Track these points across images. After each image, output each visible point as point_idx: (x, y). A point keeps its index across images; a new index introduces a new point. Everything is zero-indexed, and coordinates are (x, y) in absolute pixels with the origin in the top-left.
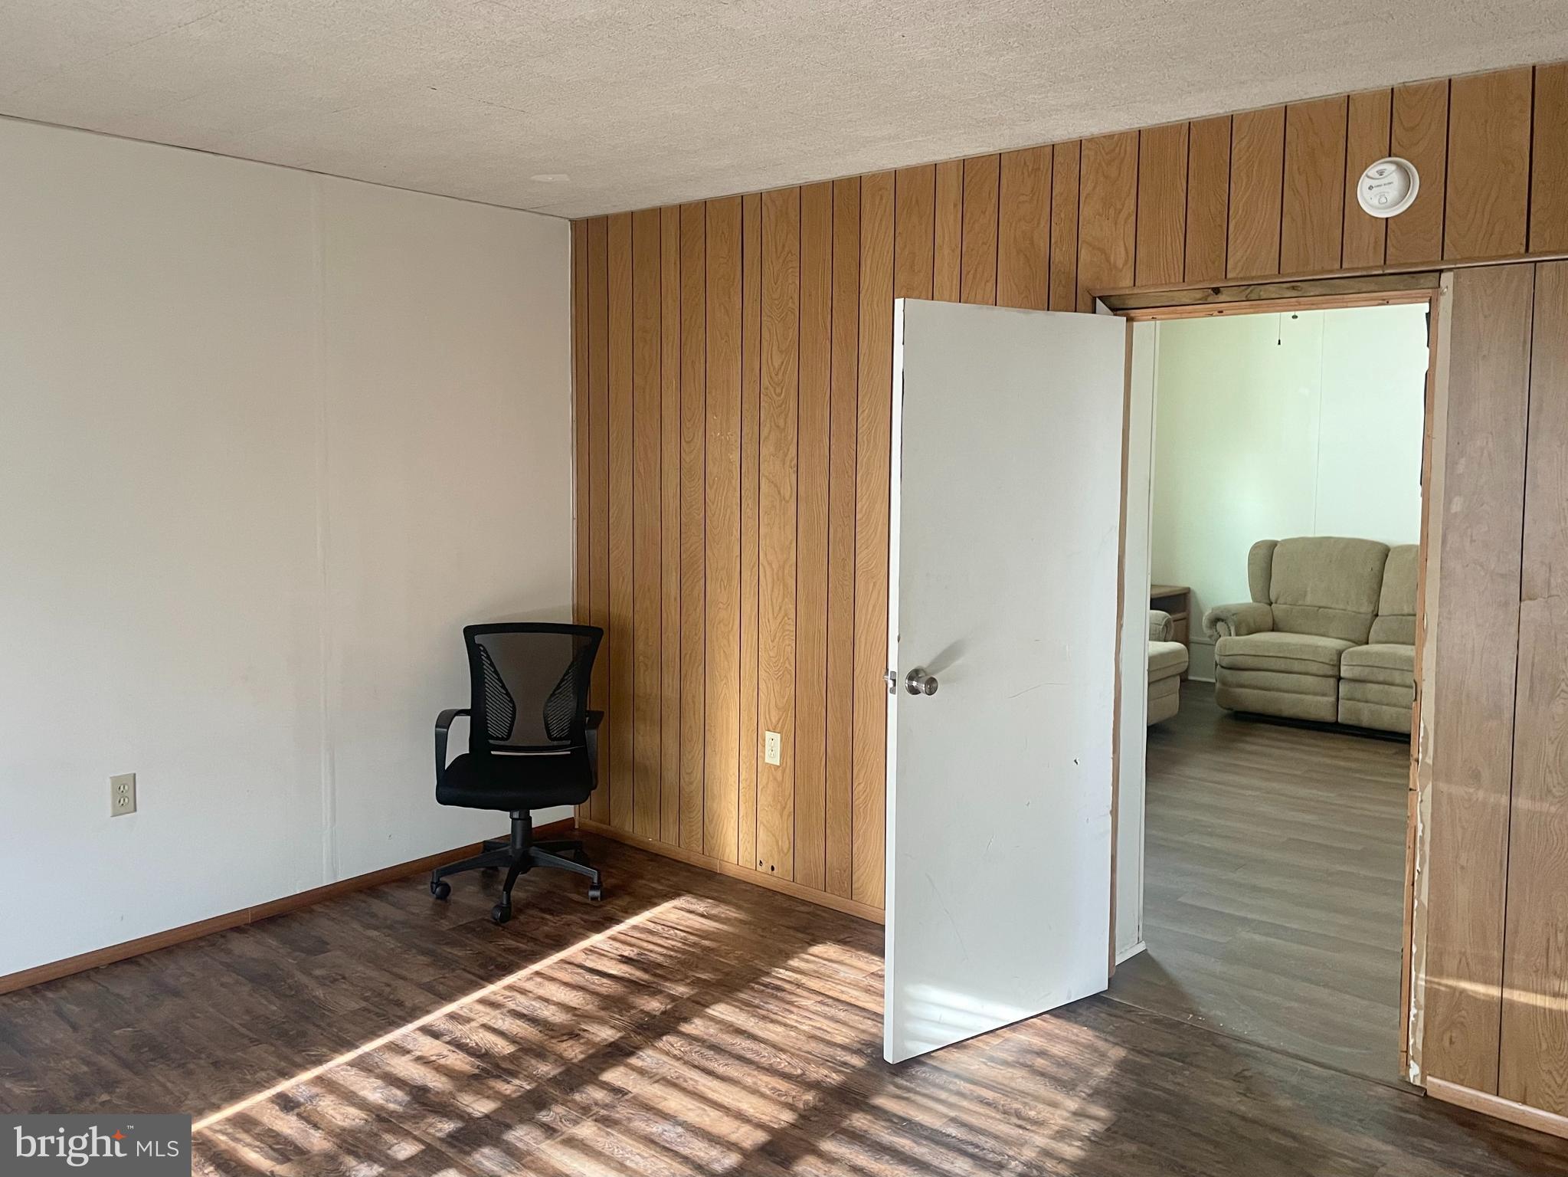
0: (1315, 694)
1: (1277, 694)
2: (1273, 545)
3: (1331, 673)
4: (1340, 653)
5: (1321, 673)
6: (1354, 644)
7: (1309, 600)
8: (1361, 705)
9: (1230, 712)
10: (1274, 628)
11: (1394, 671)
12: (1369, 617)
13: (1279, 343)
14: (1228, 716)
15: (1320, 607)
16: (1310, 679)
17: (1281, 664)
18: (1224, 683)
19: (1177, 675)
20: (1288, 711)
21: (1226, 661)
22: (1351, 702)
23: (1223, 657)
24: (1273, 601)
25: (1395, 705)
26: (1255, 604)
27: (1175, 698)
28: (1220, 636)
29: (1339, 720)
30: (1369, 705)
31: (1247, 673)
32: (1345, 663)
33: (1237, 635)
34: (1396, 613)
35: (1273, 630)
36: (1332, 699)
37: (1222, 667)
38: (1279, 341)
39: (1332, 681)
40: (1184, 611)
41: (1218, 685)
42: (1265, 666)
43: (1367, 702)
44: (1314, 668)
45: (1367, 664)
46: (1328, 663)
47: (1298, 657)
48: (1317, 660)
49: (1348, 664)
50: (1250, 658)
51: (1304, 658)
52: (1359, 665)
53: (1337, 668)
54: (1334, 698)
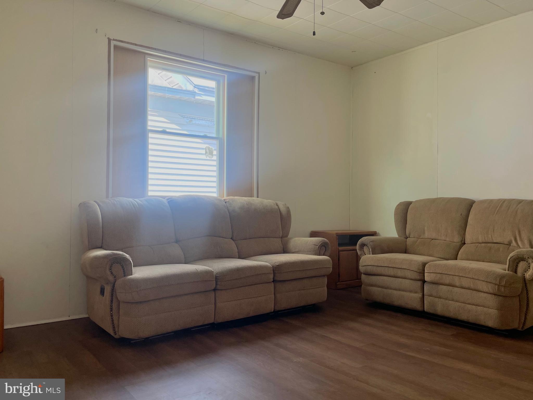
0: (411, 291)
1: (390, 291)
2: (411, 203)
3: (418, 278)
4: (424, 265)
5: (413, 278)
6: (439, 260)
7: (426, 235)
8: (437, 299)
11: (455, 277)
12: (459, 244)
14: (367, 305)
15: (433, 239)
16: (407, 281)
17: (391, 272)
20: (397, 302)
22: (431, 298)
23: (363, 267)
24: (408, 237)
25: (457, 301)
26: (398, 237)
27: (324, 290)
28: (365, 254)
29: (425, 310)
30: (441, 300)
33: (373, 253)
34: (475, 242)
36: (420, 295)
39: (419, 283)
43: (440, 298)
44: (409, 274)
45: (438, 272)
46: (416, 272)
47: (400, 267)
48: (410, 269)
49: (428, 272)
50: (375, 268)
51: (403, 268)
52: (434, 273)
53: (422, 274)
54: (421, 295)
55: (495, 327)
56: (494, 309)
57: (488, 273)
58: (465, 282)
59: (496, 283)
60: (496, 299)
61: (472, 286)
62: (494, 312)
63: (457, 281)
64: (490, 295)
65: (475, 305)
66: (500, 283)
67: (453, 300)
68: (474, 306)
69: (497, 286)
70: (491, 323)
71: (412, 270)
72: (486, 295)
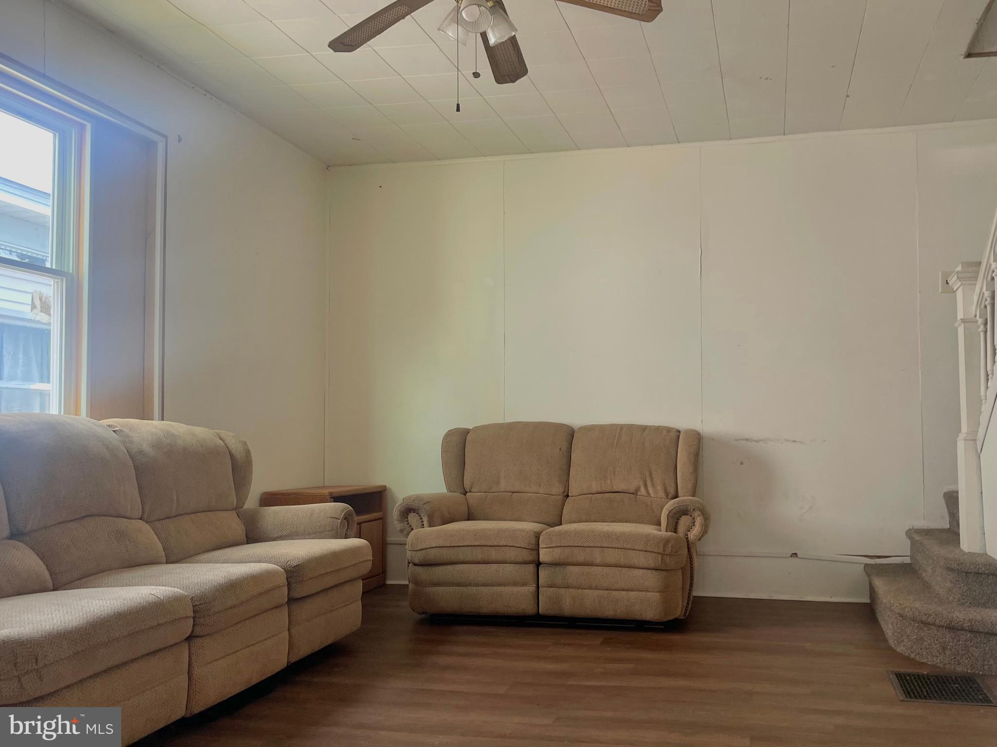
0: (515, 584)
1: (473, 590)
2: (466, 432)
3: (530, 558)
4: (537, 536)
5: (520, 559)
6: (548, 527)
7: (503, 485)
8: (562, 591)
9: (423, 616)
10: (470, 517)
11: (594, 549)
12: (561, 497)
13: (458, 110)
14: (422, 622)
15: (513, 493)
16: (509, 568)
17: (478, 554)
18: (417, 582)
19: (359, 578)
20: (486, 607)
21: (418, 557)
22: (552, 589)
23: (414, 553)
24: (468, 491)
25: (597, 588)
26: (450, 493)
27: (357, 607)
28: (412, 529)
29: (540, 612)
30: (571, 590)
31: (441, 568)
32: (544, 546)
33: (431, 525)
34: (585, 492)
35: (468, 520)
36: (532, 588)
37: (415, 564)
38: (458, 105)
39: (531, 568)
40: (380, 511)
41: (411, 586)
42: (461, 558)
43: (568, 587)
44: (511, 554)
45: (567, 545)
46: (526, 548)
47: (496, 544)
48: (515, 545)
49: (547, 546)
50: (445, 551)
51: (501, 544)
52: (558, 547)
53: (536, 552)
54: (534, 588)
55: (656, 620)
56: (654, 592)
57: (647, 538)
58: (612, 556)
59: (659, 551)
60: (657, 576)
61: (623, 561)
62: (654, 596)
63: (598, 557)
64: (649, 571)
65: (625, 590)
66: (664, 551)
67: (590, 588)
68: (624, 593)
69: (660, 556)
70: (651, 613)
71: (518, 547)
72: (641, 572)
